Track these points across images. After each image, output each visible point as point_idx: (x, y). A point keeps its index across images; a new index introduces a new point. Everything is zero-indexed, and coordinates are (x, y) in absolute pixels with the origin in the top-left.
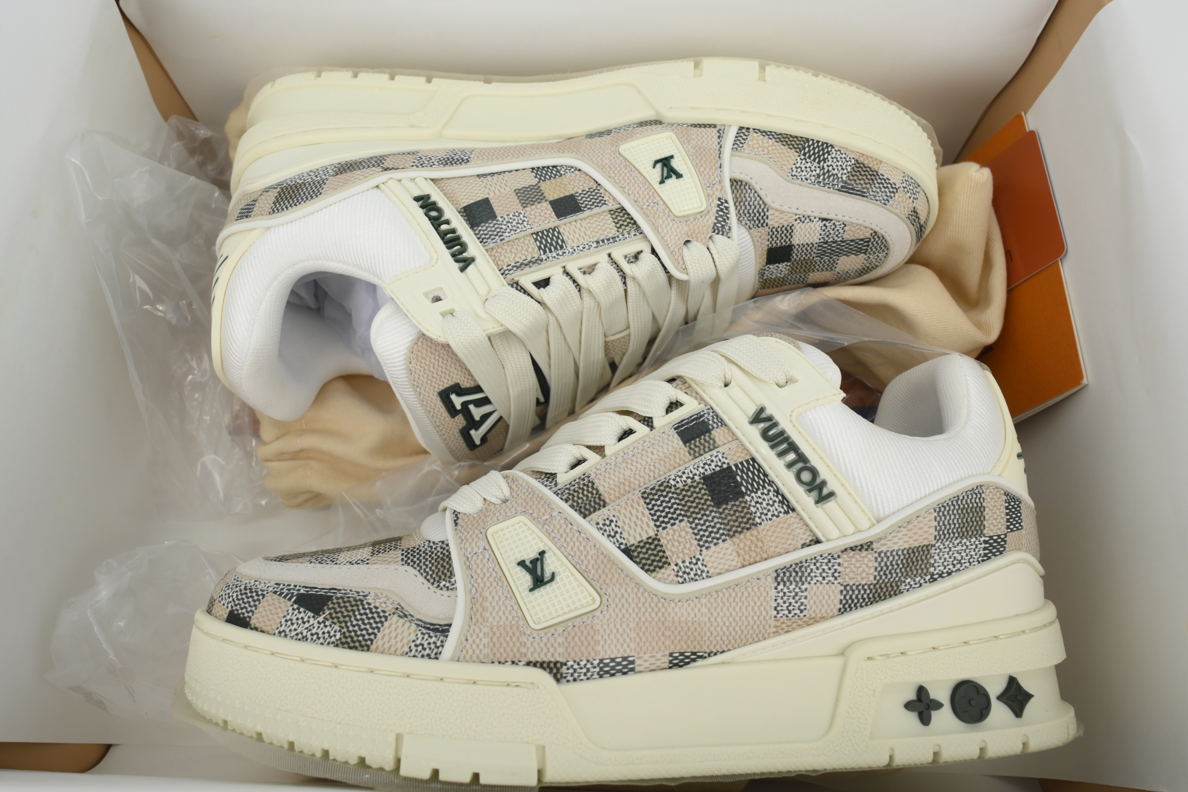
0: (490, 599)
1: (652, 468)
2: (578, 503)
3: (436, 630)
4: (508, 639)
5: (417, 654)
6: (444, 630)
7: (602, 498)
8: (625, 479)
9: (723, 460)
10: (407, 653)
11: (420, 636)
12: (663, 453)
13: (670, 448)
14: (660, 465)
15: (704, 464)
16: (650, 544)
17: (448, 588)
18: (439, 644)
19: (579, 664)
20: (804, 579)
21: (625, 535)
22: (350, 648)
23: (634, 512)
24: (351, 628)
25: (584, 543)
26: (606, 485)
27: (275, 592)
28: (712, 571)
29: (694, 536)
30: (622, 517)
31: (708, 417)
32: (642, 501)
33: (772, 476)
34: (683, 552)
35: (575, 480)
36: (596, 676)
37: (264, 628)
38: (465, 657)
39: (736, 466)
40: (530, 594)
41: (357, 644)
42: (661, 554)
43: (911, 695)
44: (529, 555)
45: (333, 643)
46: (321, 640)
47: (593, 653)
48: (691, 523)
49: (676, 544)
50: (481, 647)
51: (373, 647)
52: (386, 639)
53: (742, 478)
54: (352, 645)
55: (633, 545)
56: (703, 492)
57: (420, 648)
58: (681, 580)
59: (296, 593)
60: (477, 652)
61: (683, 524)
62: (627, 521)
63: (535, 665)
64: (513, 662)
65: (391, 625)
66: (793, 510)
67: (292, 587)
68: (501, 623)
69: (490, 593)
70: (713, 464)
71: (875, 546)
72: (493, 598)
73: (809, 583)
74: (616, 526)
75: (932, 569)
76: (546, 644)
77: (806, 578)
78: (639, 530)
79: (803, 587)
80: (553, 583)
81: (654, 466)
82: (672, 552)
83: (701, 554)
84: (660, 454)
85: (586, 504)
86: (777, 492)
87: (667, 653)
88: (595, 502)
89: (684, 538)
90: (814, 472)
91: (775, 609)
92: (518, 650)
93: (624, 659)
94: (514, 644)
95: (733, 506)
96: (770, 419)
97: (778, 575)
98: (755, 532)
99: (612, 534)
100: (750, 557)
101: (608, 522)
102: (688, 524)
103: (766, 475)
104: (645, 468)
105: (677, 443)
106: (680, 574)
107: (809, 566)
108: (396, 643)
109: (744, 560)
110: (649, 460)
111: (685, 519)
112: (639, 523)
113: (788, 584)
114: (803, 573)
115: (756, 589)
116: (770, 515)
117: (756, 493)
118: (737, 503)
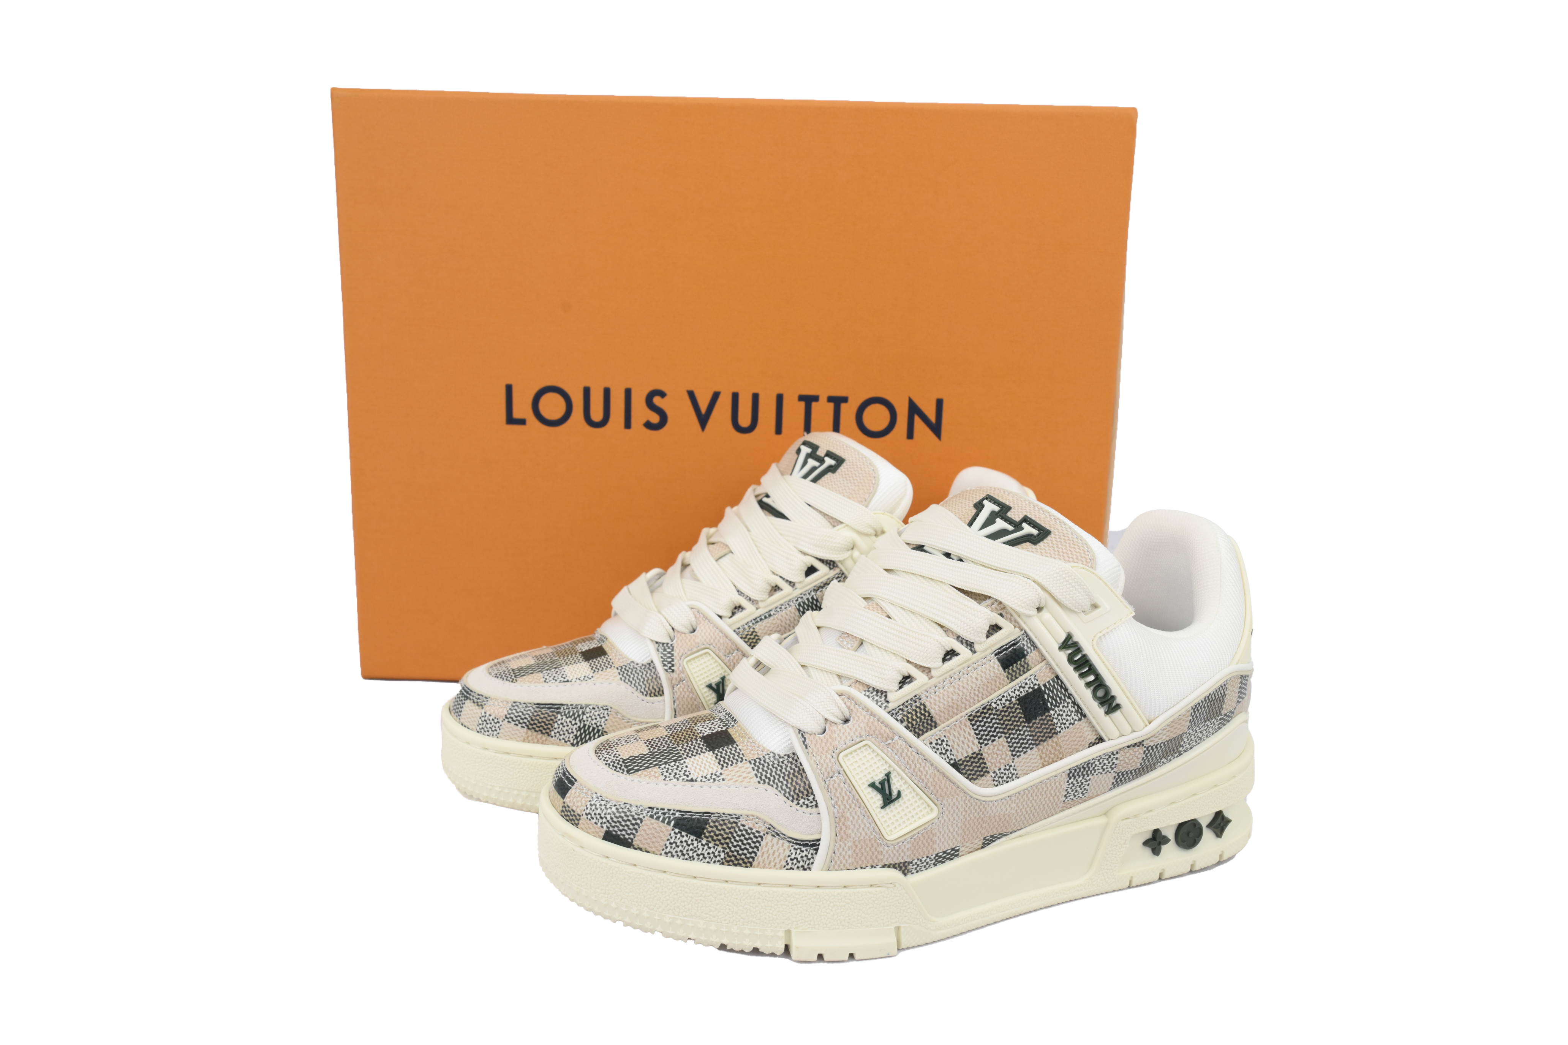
0: (851, 818)
1: (977, 693)
2: (913, 725)
3: (806, 845)
4: (868, 849)
5: (793, 866)
6: (814, 845)
7: (934, 719)
8: (953, 703)
9: (1035, 682)
10: (785, 867)
11: (793, 851)
12: (986, 679)
13: (992, 674)
14: (983, 689)
15: (1020, 687)
16: (975, 758)
17: (807, 805)
18: (810, 856)
19: (921, 861)
20: (1089, 772)
21: (954, 752)
22: (735, 865)
23: (962, 733)
24: (733, 849)
25: (923, 765)
26: (937, 708)
27: (652, 817)
28: (1020, 773)
29: (1009, 749)
30: (951, 737)
31: (1024, 643)
32: (968, 723)
33: (1071, 690)
34: (1000, 762)
35: (907, 702)
36: (932, 866)
37: (649, 849)
38: (834, 867)
39: (1045, 686)
40: (883, 811)
41: (741, 862)
42: (982, 765)
43: (1149, 836)
44: (878, 777)
45: (718, 861)
46: (708, 859)
47: (931, 851)
48: (1007, 738)
49: (995, 756)
50: (847, 857)
51: (754, 863)
52: (765, 856)
53: (1049, 695)
54: (736, 862)
55: (961, 760)
56: (1018, 711)
57: (795, 861)
58: (996, 783)
59: (672, 818)
60: (844, 862)
61: (1001, 739)
62: (956, 740)
63: (889, 867)
64: (872, 867)
65: (767, 844)
66: (1085, 716)
67: (666, 811)
68: (862, 838)
69: (850, 813)
70: (1027, 687)
71: (1144, 743)
72: (853, 817)
73: (1093, 775)
74: (947, 745)
75: (1181, 749)
76: (898, 851)
77: (1091, 771)
78: (966, 747)
79: (1088, 778)
80: (900, 799)
81: (978, 691)
82: (992, 763)
83: (1013, 762)
84: (984, 679)
85: (919, 725)
86: (1074, 703)
87: (982, 838)
88: (927, 724)
89: (1002, 751)
90: (1107, 691)
91: (1065, 796)
92: (876, 857)
93: (953, 849)
94: (873, 853)
95: (1040, 720)
96: (1075, 644)
97: (1071, 772)
98: (1055, 739)
99: (944, 751)
100: (1049, 758)
101: (940, 742)
102: (1005, 740)
103: (1066, 690)
104: (970, 693)
105: (998, 670)
106: (997, 779)
107: (1094, 762)
108: (775, 858)
109: (1045, 761)
110: (974, 686)
111: (1003, 735)
112: (966, 741)
113: (1077, 777)
114: (1089, 768)
115: (1053, 784)
116: (1068, 723)
117: (1059, 707)
118: (1044, 717)
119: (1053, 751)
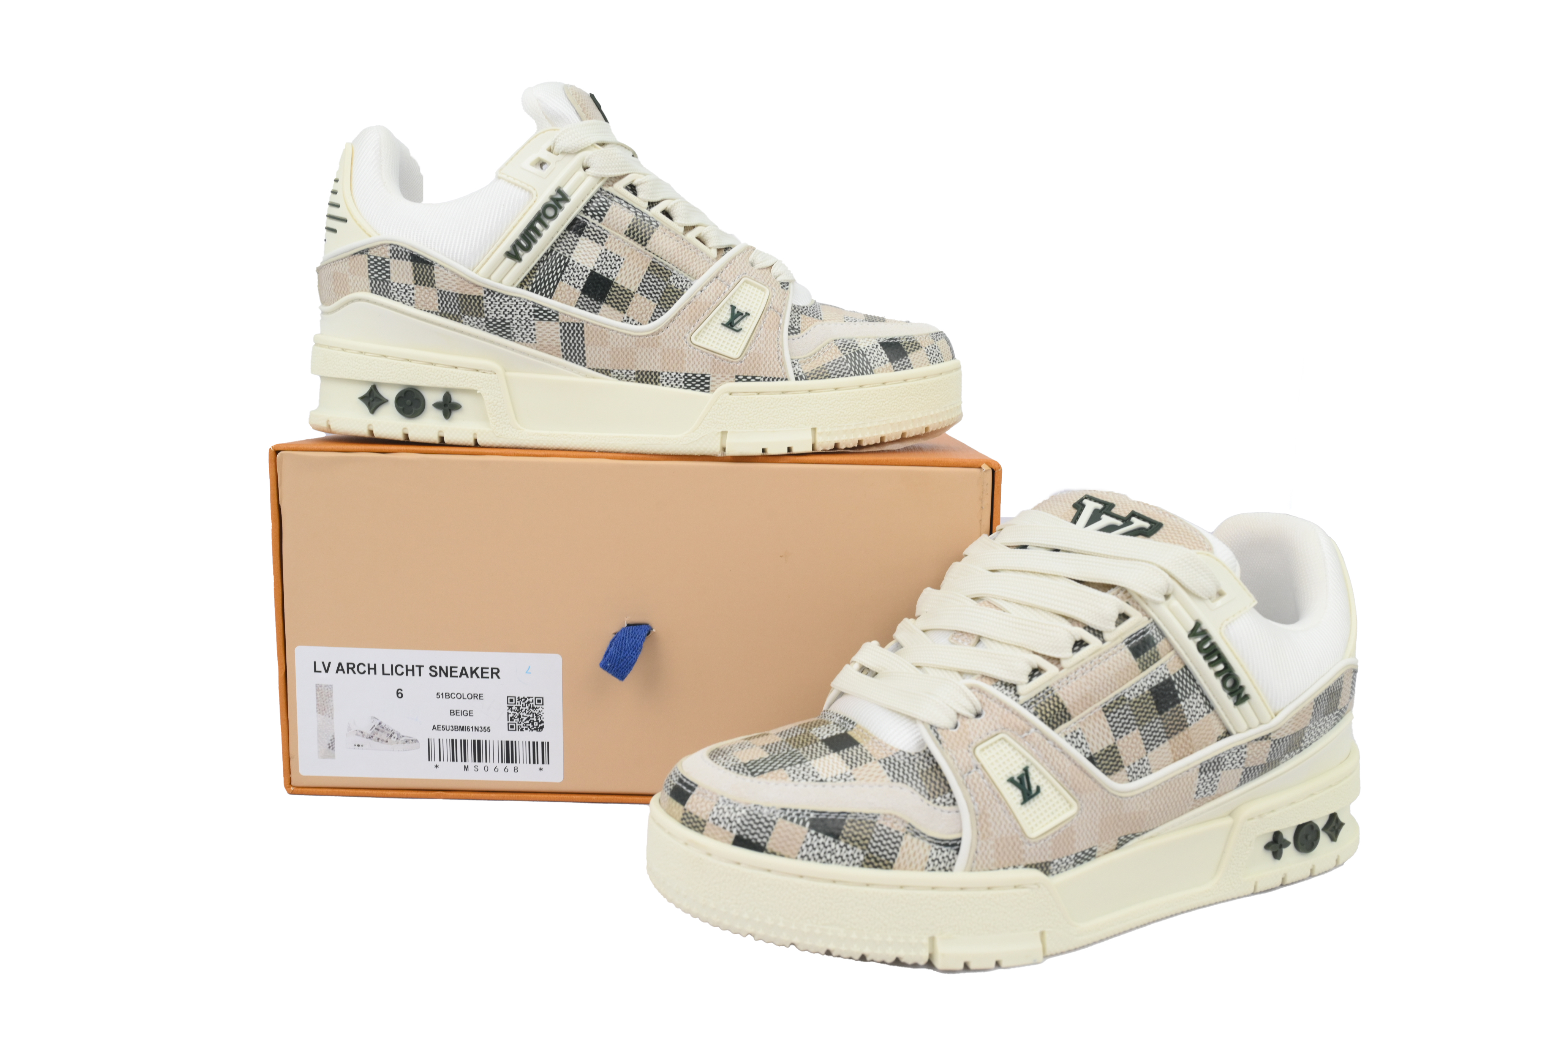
0: (992, 815)
1: (1109, 683)
2: (1046, 717)
3: (946, 845)
4: (1010, 848)
5: (934, 868)
6: (955, 845)
7: (1067, 711)
8: (1087, 694)
9: (1166, 672)
10: (926, 868)
11: (934, 852)
12: (1118, 668)
13: (1124, 663)
14: (1116, 679)
15: (1152, 677)
16: (1110, 751)
17: (945, 804)
18: (951, 857)
19: (1061, 860)
20: (1219, 767)
21: (1090, 745)
22: (875, 867)
23: (1097, 725)
24: (872, 850)
25: (1061, 758)
26: (1071, 700)
27: (785, 818)
28: (1153, 767)
29: (1142, 741)
30: (1086, 730)
31: (1152, 631)
32: (1103, 714)
33: (1201, 680)
34: (1134, 756)
35: (1039, 694)
36: (1071, 867)
37: (783, 853)
38: (977, 867)
39: (1175, 675)
40: (1023, 807)
41: (881, 864)
42: (1118, 759)
43: (1269, 839)
44: (1017, 772)
45: (858, 864)
46: (846, 862)
47: (1071, 850)
48: (1141, 730)
49: (1129, 749)
50: (989, 857)
51: (896, 865)
52: (906, 857)
53: (1179, 686)
54: (876, 864)
55: (1096, 753)
56: (1150, 702)
57: (936, 862)
58: (1130, 778)
59: (807, 819)
60: (986, 862)
61: (1135, 731)
62: (1091, 733)
63: (1031, 866)
64: (1014, 867)
65: (907, 844)
66: (1212, 708)
67: (799, 812)
68: (1004, 836)
69: (991, 810)
70: (1158, 677)
71: (1272, 736)
72: (994, 814)
73: (1223, 770)
74: (1082, 738)
75: (1301, 744)
76: (1040, 850)
78: (1101, 740)
79: (1218, 774)
80: (1039, 795)
81: (1111, 681)
82: (1127, 757)
83: (1146, 756)
84: (1116, 669)
85: (1053, 718)
86: (1202, 694)
87: (1117, 838)
88: (1062, 716)
89: (1136, 743)
90: (1236, 681)
91: (1196, 793)
92: (1019, 856)
93: (1091, 849)
94: (1015, 852)
95: (1172, 712)
96: (1204, 632)
97: (1202, 767)
98: (1186, 732)
99: (1079, 745)
100: (1181, 752)
101: (1075, 735)
102: (1139, 732)
103: (1194, 680)
104: (1103, 683)
105: (1130, 659)
106: (1131, 774)
107: (1224, 756)
108: (916, 860)
109: (1176, 755)
110: (1106, 675)
111: (1137, 727)
112: (1101, 733)
113: (1208, 772)
114: (1219, 762)
115: (1185, 780)
116: (1197, 716)
117: (1188, 698)
118: (1175, 709)
119: (1184, 745)
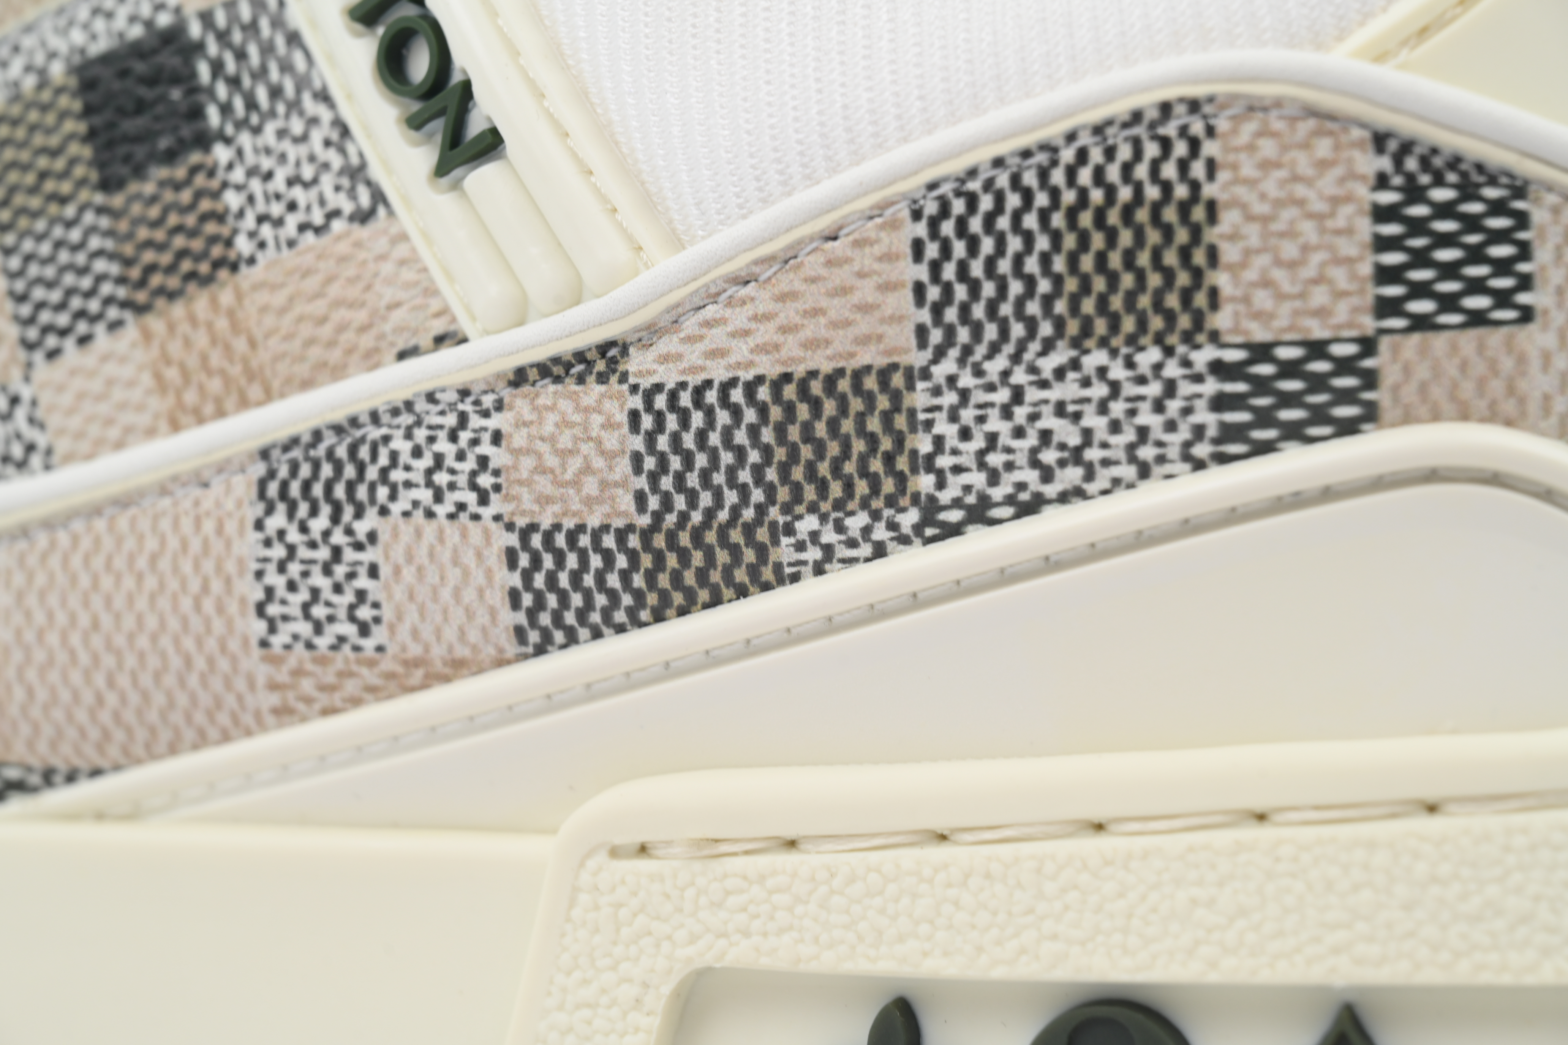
20: (362, 493)
28: (62, 446)
29: (11, 307)
39: (207, 16)
53: (217, 67)
56: (68, 125)
66: (389, 205)
70: (123, 14)
73: (384, 511)
75: (925, 482)
77: (372, 488)
79: (362, 528)
83: (27, 379)
91: (261, 610)
95: (163, 184)
97: (270, 472)
98: (226, 296)
100: (203, 395)
107: (386, 439)
113: (304, 509)
114: (361, 469)
115: (187, 525)
116: (292, 222)
117: (257, 131)
118: (180, 173)
119: (216, 359)
